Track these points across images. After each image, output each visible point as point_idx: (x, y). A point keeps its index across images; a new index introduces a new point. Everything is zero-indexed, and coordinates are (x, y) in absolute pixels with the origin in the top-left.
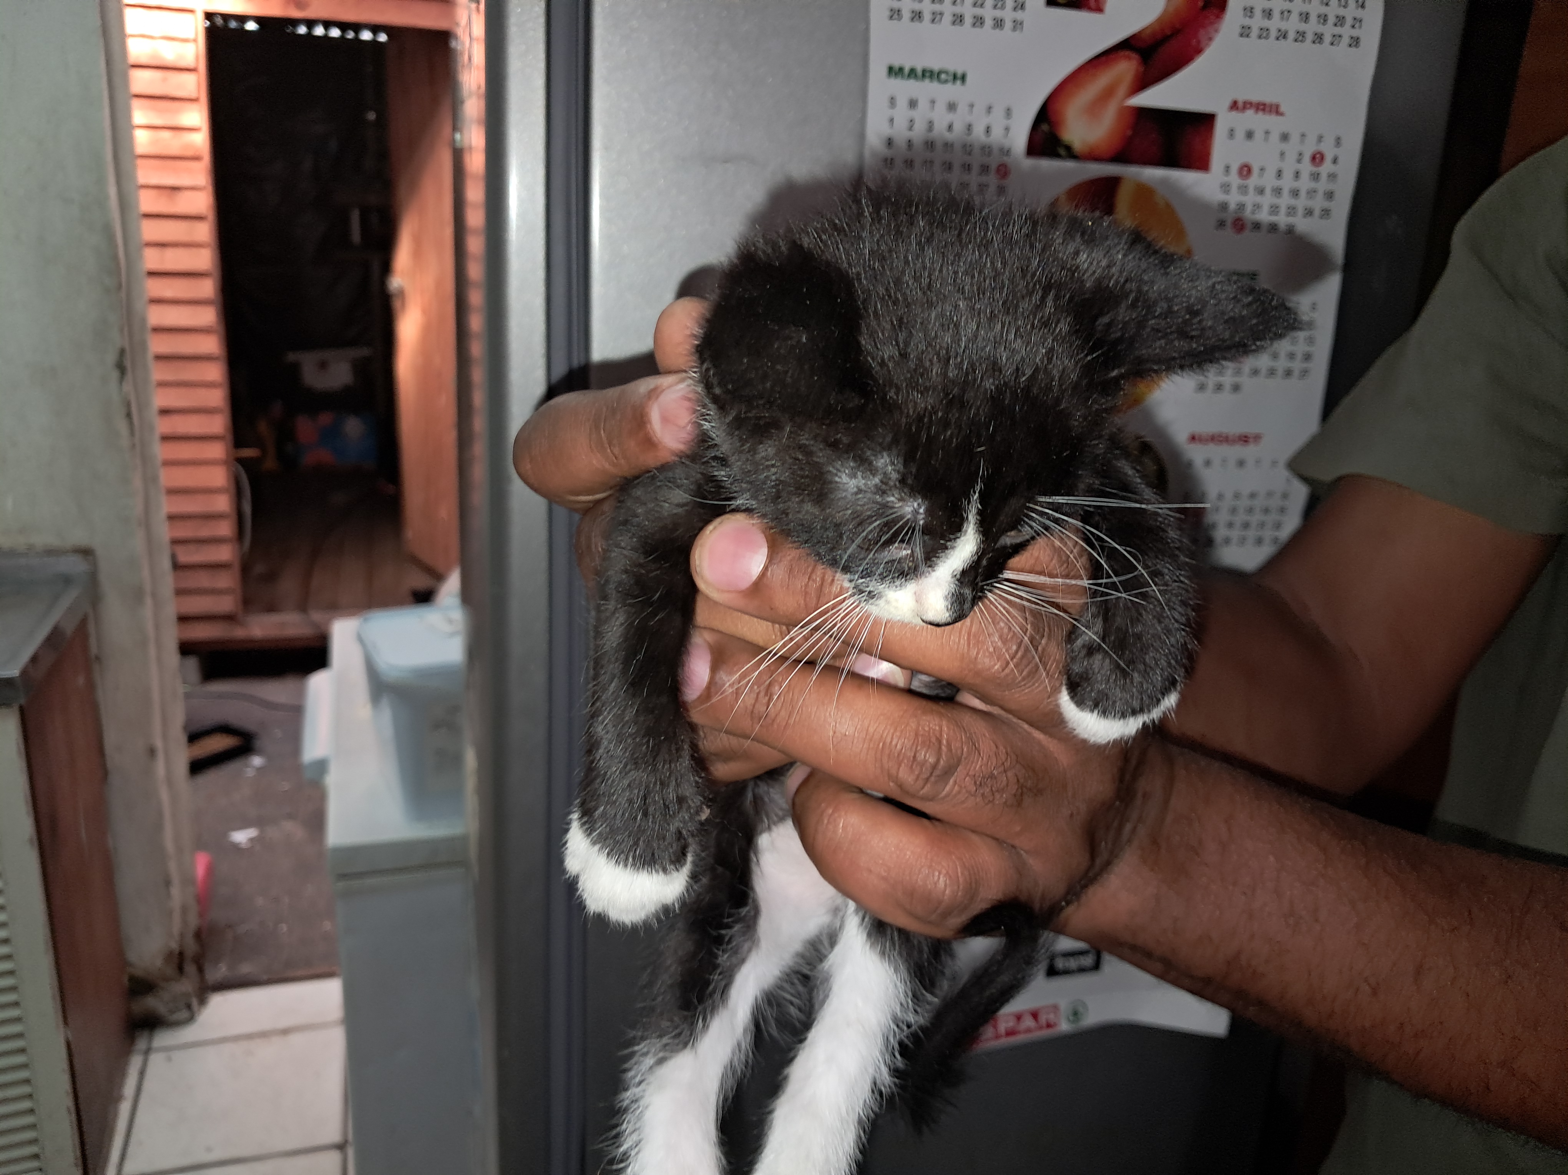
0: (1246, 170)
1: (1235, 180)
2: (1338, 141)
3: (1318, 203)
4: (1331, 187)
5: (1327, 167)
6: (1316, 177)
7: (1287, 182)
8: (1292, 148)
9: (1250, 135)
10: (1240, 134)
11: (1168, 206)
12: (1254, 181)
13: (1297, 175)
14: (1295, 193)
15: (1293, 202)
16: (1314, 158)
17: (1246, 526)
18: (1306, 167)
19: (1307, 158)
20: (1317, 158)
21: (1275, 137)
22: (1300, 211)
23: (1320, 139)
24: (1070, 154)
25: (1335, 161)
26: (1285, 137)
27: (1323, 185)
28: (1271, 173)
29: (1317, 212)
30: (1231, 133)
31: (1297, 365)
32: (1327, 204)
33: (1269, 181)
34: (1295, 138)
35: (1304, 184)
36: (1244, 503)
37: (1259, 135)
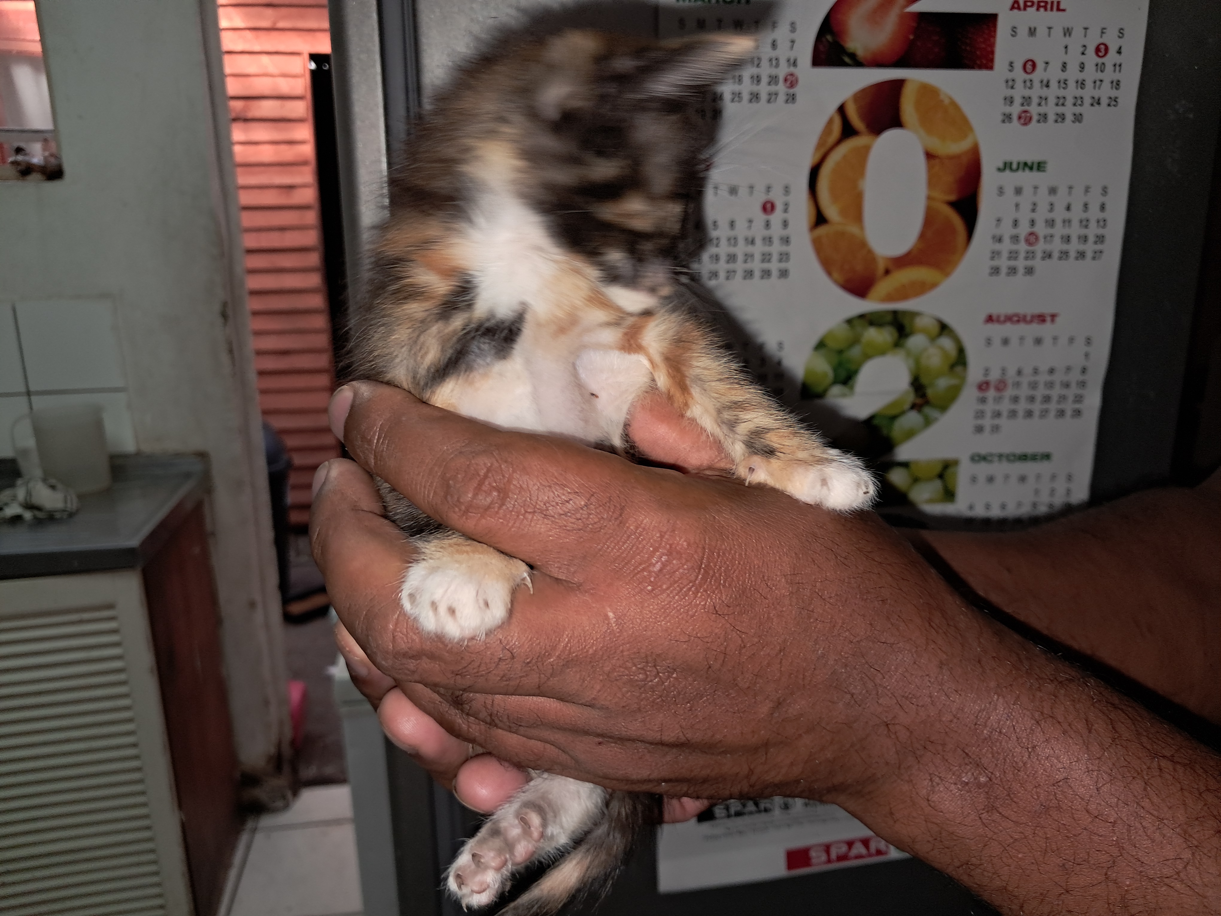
0: (1030, 66)
1: (1019, 74)
2: (1121, 33)
3: (1105, 92)
4: (1116, 76)
5: (1112, 57)
6: (1101, 68)
7: (1073, 74)
8: (1075, 42)
9: (1032, 32)
10: (1023, 31)
11: (954, 104)
12: (1038, 75)
13: (1082, 67)
14: (1082, 84)
15: (1079, 92)
16: (1098, 50)
17: (1047, 399)
18: (1091, 58)
19: (1091, 50)
20: (1101, 50)
21: (1058, 32)
22: (1087, 101)
23: (1103, 32)
24: (857, 62)
25: (1119, 52)
26: (1068, 32)
27: (1109, 75)
28: (1054, 66)
29: (1104, 101)
30: (1014, 31)
31: (1090, 248)
32: (1114, 93)
33: (1054, 74)
34: (1078, 32)
35: (1090, 74)
36: (1043, 378)
37: (1042, 31)
